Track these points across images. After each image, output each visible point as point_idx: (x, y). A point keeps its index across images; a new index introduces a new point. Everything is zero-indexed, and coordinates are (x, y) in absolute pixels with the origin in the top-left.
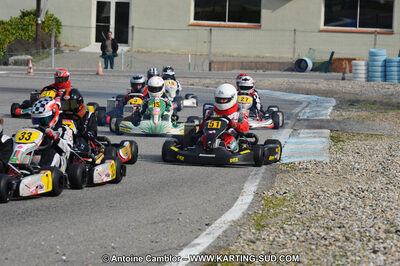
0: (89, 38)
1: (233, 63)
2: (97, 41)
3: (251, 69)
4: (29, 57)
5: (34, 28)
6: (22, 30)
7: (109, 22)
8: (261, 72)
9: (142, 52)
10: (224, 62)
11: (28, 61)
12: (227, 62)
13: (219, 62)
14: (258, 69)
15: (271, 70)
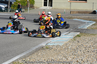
0: (42, 5)
1: (77, 12)
2: (44, 6)
3: (81, 13)
4: (24, 10)
5: (27, 2)
6: (23, 3)
7: (47, 1)
8: (84, 14)
9: (56, 9)
10: (74, 11)
11: (24, 11)
12: (75, 11)
13: (73, 11)
14: (83, 13)
15: (87, 13)
